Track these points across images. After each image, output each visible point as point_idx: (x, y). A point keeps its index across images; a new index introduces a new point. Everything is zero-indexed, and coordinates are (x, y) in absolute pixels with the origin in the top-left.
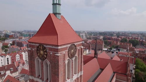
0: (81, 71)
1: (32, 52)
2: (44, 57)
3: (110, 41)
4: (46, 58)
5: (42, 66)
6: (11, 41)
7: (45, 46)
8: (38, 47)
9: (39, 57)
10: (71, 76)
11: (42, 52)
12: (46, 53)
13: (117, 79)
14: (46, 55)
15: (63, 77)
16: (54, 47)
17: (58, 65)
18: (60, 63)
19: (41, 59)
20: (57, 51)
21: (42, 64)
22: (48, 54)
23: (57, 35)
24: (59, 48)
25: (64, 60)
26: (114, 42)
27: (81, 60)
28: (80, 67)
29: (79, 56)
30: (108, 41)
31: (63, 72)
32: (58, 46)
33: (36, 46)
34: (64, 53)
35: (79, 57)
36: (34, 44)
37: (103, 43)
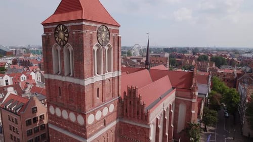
0: (118, 70)
1: (49, 38)
2: (65, 40)
3: (180, 60)
4: (67, 42)
5: (62, 55)
6: (10, 59)
7: (65, 25)
8: (56, 29)
9: (57, 43)
10: (102, 71)
11: (61, 35)
12: (67, 35)
13: (177, 98)
14: (68, 37)
15: (90, 66)
16: (77, 24)
17: (83, 46)
18: (85, 44)
19: (60, 45)
20: (81, 27)
21: (62, 51)
22: (70, 34)
23: (82, 9)
24: (84, 23)
25: (91, 42)
26: (186, 60)
27: (118, 54)
28: (116, 64)
29: (114, 45)
30: (177, 59)
31: (89, 59)
32: (82, 20)
33: (54, 28)
34: (91, 33)
35: (114, 48)
36: (50, 27)
37: (168, 62)
